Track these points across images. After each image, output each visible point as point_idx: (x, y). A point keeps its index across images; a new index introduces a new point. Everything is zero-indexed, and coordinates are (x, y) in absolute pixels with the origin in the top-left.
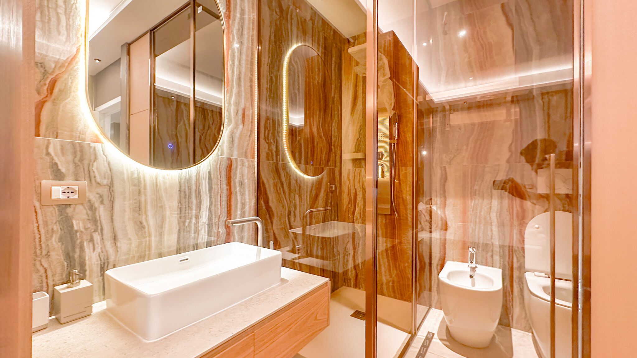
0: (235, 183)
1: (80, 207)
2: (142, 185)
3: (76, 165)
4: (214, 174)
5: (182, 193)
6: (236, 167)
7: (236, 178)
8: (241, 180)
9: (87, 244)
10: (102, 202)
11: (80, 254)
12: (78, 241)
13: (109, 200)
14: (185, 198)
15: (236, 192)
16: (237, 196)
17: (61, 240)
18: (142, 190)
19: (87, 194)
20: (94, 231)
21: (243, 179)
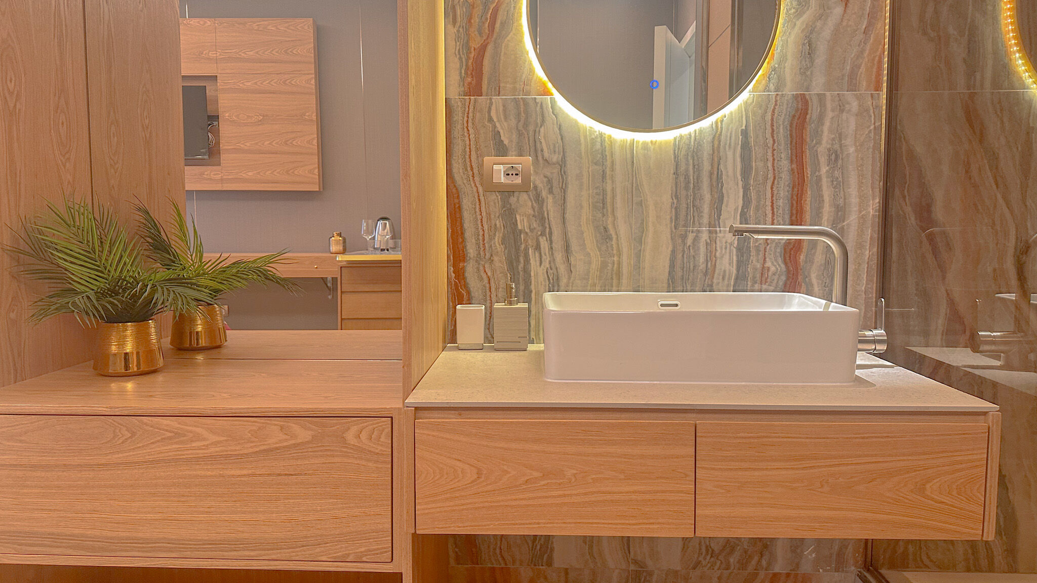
0: (816, 156)
1: (524, 197)
2: (608, 163)
3: (520, 134)
4: (757, 136)
5: (682, 179)
6: (821, 118)
7: (819, 143)
8: (837, 147)
9: (532, 252)
10: (551, 191)
11: (524, 266)
12: (523, 246)
13: (559, 187)
14: (687, 188)
15: (819, 179)
16: (820, 188)
17: (503, 241)
18: (608, 172)
19: (532, 178)
20: (541, 235)
21: (841, 146)
